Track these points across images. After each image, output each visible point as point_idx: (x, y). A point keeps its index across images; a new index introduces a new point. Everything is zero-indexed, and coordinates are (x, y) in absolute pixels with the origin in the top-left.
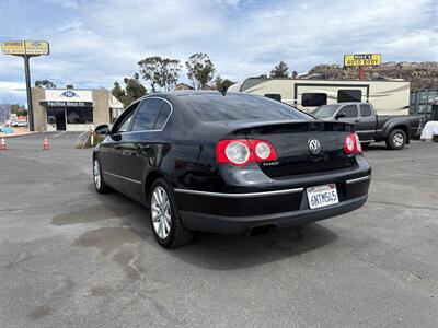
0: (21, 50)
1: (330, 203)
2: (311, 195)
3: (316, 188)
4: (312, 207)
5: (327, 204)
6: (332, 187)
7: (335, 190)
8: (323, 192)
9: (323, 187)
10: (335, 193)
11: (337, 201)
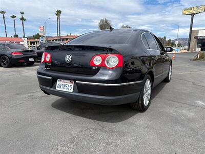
0: (191, 12)
1: (67, 90)
2: (58, 83)
3: (62, 81)
4: (57, 89)
5: (66, 90)
6: (72, 83)
7: (73, 85)
8: (65, 84)
9: (66, 81)
10: (72, 87)
11: (72, 91)
